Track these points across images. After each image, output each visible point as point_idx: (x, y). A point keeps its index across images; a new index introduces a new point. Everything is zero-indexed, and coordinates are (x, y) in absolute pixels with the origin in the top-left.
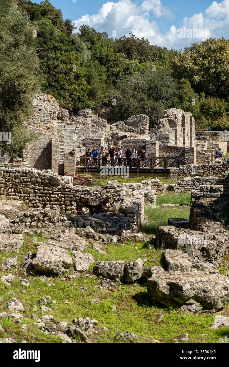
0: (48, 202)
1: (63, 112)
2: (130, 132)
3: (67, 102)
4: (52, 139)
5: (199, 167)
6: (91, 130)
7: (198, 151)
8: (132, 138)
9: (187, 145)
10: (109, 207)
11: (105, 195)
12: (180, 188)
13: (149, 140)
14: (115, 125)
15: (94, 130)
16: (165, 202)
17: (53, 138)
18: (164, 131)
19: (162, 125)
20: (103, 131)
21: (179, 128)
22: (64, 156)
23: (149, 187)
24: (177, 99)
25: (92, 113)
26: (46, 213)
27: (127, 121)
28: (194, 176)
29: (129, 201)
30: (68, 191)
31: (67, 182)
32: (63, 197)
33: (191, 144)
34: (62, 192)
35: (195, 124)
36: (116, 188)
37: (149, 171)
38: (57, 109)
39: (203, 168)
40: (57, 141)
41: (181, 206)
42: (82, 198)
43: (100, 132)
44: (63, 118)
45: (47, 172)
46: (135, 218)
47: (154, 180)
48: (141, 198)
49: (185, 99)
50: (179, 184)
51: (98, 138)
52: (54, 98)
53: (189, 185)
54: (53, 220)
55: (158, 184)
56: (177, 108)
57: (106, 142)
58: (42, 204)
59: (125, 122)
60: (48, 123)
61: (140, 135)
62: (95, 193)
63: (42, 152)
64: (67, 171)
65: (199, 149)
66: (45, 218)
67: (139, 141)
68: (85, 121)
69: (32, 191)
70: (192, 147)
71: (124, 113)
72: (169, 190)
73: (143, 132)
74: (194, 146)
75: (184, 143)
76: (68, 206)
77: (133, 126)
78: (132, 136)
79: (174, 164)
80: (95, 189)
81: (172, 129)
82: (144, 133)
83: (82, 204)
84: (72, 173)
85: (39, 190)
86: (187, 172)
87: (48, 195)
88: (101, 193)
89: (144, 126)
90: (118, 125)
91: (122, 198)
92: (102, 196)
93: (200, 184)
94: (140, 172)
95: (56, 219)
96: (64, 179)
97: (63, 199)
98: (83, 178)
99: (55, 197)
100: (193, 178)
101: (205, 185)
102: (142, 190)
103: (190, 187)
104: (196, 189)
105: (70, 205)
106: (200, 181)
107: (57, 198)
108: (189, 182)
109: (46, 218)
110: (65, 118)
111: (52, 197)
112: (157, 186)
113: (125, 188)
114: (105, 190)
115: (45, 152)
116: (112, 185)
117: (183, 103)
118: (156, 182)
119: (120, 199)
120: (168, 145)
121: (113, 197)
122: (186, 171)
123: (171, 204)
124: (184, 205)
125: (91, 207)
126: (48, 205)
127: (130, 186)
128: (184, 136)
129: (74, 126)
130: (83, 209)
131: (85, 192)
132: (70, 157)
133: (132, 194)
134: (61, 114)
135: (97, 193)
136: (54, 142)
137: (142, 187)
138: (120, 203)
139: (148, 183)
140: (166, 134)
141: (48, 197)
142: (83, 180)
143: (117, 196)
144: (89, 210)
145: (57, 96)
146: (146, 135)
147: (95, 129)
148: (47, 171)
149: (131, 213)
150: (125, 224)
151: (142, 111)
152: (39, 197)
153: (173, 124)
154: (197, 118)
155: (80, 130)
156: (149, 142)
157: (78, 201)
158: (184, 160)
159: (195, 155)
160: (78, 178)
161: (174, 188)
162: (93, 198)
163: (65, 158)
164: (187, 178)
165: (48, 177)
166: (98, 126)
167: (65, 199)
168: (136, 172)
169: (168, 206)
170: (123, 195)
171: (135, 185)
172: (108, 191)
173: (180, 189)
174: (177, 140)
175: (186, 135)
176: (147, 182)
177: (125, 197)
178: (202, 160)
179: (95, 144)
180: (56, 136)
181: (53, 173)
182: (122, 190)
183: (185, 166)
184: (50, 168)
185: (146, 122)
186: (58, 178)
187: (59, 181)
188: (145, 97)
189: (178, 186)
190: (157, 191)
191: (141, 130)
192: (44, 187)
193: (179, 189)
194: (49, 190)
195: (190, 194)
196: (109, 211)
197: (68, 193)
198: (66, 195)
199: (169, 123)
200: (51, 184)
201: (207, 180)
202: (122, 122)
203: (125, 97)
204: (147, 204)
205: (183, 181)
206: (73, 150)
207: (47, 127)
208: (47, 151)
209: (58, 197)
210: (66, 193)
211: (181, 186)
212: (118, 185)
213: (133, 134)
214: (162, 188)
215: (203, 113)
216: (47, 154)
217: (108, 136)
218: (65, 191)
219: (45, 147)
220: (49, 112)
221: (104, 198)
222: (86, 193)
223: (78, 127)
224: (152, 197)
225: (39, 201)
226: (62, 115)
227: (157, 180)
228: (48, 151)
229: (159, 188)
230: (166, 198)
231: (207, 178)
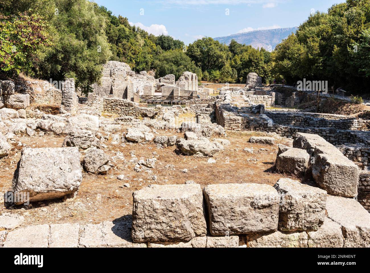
0: (127, 115)
1: (132, 72)
8: (167, 86)
9: (194, 90)
10: (158, 117)
11: (156, 111)
12: (190, 109)
13: (175, 87)
14: (158, 80)
17: (128, 85)
18: (183, 83)
19: (182, 79)
21: (190, 81)
23: (176, 109)
25: (147, 73)
27: (164, 77)
29: (167, 114)
30: (137, 109)
31: (136, 105)
34: (134, 110)
35: (198, 79)
36: (160, 108)
38: (130, 70)
42: (144, 113)
43: (151, 83)
48: (173, 113)
51: (150, 86)
56: (189, 71)
58: (125, 115)
60: (125, 78)
61: (171, 84)
62: (150, 110)
64: (135, 101)
65: (200, 92)
67: (170, 87)
68: (144, 77)
69: (120, 109)
74: (197, 90)
75: (192, 89)
76: (137, 117)
77: (167, 80)
81: (186, 82)
82: (173, 83)
83: (144, 116)
85: (123, 109)
87: (128, 111)
88: (153, 111)
89: (173, 80)
90: (160, 80)
91: (163, 113)
93: (200, 108)
101: (203, 108)
102: (173, 110)
103: (196, 109)
104: (198, 110)
106: (200, 106)
108: (195, 107)
110: (134, 75)
111: (130, 112)
115: (124, 91)
116: (158, 107)
118: (179, 107)
120: (184, 90)
122: (193, 102)
127: (167, 108)
128: (192, 85)
129: (138, 79)
136: (129, 87)
137: (172, 108)
138: (162, 115)
139: (175, 107)
142: (143, 105)
143: (161, 112)
148: (126, 100)
149: (168, 120)
151: (171, 73)
152: (123, 112)
153: (186, 78)
157: (142, 114)
158: (193, 97)
161: (188, 109)
162: (149, 113)
163: (134, 95)
164: (194, 105)
165: (127, 103)
166: (150, 80)
167: (136, 113)
171: (169, 108)
172: (157, 109)
174: (189, 87)
177: (165, 112)
179: (149, 88)
180: (130, 84)
181: (129, 101)
183: (193, 99)
184: (127, 98)
185: (174, 78)
186: (132, 103)
187: (133, 105)
190: (179, 111)
191: (171, 82)
192: (125, 107)
194: (128, 109)
195: (195, 112)
198: (136, 111)
200: (129, 106)
202: (162, 78)
205: (192, 106)
208: (126, 91)
209: (132, 112)
212: (162, 107)
213: (167, 84)
216: (126, 93)
217: (155, 85)
219: (124, 89)
220: (126, 72)
221: (155, 113)
222: (146, 111)
223: (140, 80)
224: (177, 113)
225: (123, 114)
226: (132, 74)
231: (203, 105)
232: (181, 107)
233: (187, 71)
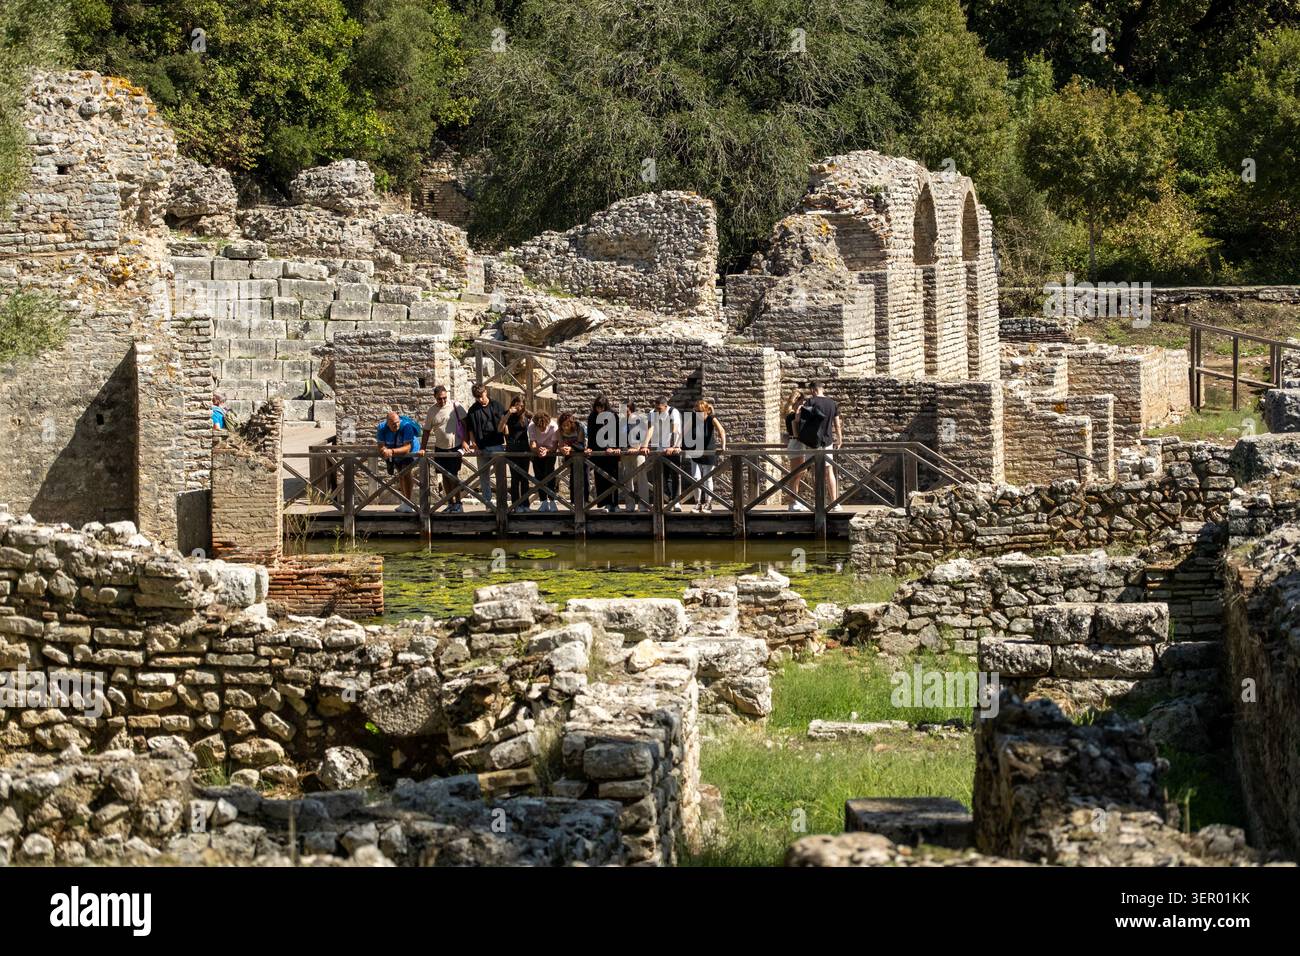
0: (120, 719)
1: (199, 182)
2: (609, 296)
3: (226, 124)
4: (139, 347)
5: (1023, 497)
6: (374, 287)
7: (1013, 406)
8: (619, 335)
9: (952, 369)
10: (491, 744)
11: (466, 667)
12: (911, 625)
13: (721, 343)
14: (515, 260)
15: (388, 287)
16: (825, 710)
17: (144, 339)
18: (810, 289)
19: (799, 252)
20: (445, 294)
21: (901, 270)
22: (215, 443)
23: (728, 622)
24: (885, 99)
25: (378, 186)
26: (110, 779)
27: (586, 233)
28: (992, 554)
29: (608, 705)
30: (241, 651)
31: (234, 595)
32: (209, 687)
33: (973, 364)
34: (202, 655)
35: (995, 247)
36: (526, 626)
37: (727, 529)
38: (165, 163)
39: (1045, 507)
40: (169, 358)
41: (920, 729)
42: (325, 689)
43: (425, 302)
44: (205, 221)
45: (114, 538)
46: (650, 803)
47: (753, 581)
48: (682, 687)
49: (929, 95)
50: (907, 603)
51: (413, 337)
52: (145, 99)
53: (964, 604)
54: (155, 819)
55: (783, 601)
56: (883, 153)
57: (462, 359)
58: (85, 730)
59: (573, 240)
60: (110, 251)
61: (667, 313)
62: (401, 657)
63: (82, 423)
64: (229, 536)
65: (1021, 394)
66: (102, 811)
67: (662, 348)
68: (337, 233)
69: (24, 650)
70: (981, 379)
71: (570, 184)
72: (845, 637)
73: (682, 300)
74: (989, 374)
75: (930, 357)
76: (242, 739)
77: (622, 260)
78: (617, 323)
79: (872, 484)
80: (401, 636)
81: (856, 275)
82: (692, 300)
83: (324, 727)
84: (261, 547)
85: (67, 645)
86: (954, 528)
87: (122, 676)
88: (437, 662)
89: (689, 263)
90: (535, 260)
91: (565, 687)
92: (444, 679)
93: (1031, 602)
94: (671, 537)
95: (172, 817)
96: (214, 576)
97: (212, 699)
98: (330, 575)
99: (162, 687)
100: (989, 566)
101: (1061, 605)
102: (684, 640)
103: (974, 616)
104: (1008, 632)
105: (252, 734)
106: (1033, 579)
107: (175, 691)
108: (965, 590)
109: (111, 810)
110: (217, 218)
111: (145, 688)
112: (772, 613)
113: (583, 629)
114: (462, 641)
115: (100, 420)
116: (502, 608)
117: (920, 120)
118: (770, 593)
119: (553, 696)
120: (834, 374)
121: (510, 682)
122: (947, 524)
123: (858, 720)
124: (938, 728)
125: (380, 747)
126: (124, 734)
127: (611, 617)
128: (929, 316)
129: (269, 267)
130: (334, 755)
131: (345, 657)
132: (245, 450)
133: (627, 660)
134: (192, 194)
135: (415, 657)
136: (149, 364)
137: (684, 620)
138: (552, 717)
139: (722, 595)
140: (824, 304)
141: (121, 685)
142: (331, 585)
143: (536, 674)
144: (366, 761)
145: (167, 87)
146: (702, 313)
147: (397, 281)
148: (111, 531)
149: (625, 778)
150: (589, 837)
151: (673, 171)
153: (860, 243)
154: (1006, 211)
155: (305, 287)
156: (719, 354)
157: (302, 708)
158: (935, 461)
159: (997, 426)
160: (300, 576)
161: (875, 624)
162: (388, 692)
163: (221, 458)
164: (954, 568)
165: (116, 570)
166: (412, 266)
167: (222, 696)
168: (649, 537)
169: (840, 733)
170: (574, 670)
171: (641, 612)
172: (482, 645)
173: (915, 632)
174: (891, 344)
175: (941, 311)
176: (715, 591)
177: (581, 680)
178: (1040, 459)
179: (399, 372)
180: (164, 326)
181: (146, 543)
182: (565, 638)
183: (940, 492)
184: (130, 513)
185: (703, 239)
186: (181, 571)
187: (186, 593)
188: (690, 84)
189: (898, 616)
190: (773, 647)
191: (670, 286)
192: (93, 626)
193: (905, 630)
194: (129, 648)
195: (974, 659)
196: (488, 765)
197: (238, 660)
198: (228, 676)
199: (839, 242)
200: (136, 609)
201: (1071, 575)
202: (555, 239)
203: (573, 89)
204: (715, 725)
205: (928, 582)
206: (264, 410)
207: (105, 271)
208: (107, 414)
209: (181, 689)
210: (229, 661)
211: (921, 610)
212: (544, 608)
213: (623, 311)
214: (803, 624)
215: (1043, 180)
216: (110, 437)
217: (475, 322)
218: (222, 652)
219: (95, 392)
220: (118, 185)
221: (456, 691)
222: (349, 663)
223: (291, 271)
224: (748, 679)
225: (69, 710)
226: (196, 199)
227: (776, 579)
228: (115, 418)
229: (789, 629)
230: (829, 685)
231: (1074, 561)
232: (793, 594)
233: (865, 146)
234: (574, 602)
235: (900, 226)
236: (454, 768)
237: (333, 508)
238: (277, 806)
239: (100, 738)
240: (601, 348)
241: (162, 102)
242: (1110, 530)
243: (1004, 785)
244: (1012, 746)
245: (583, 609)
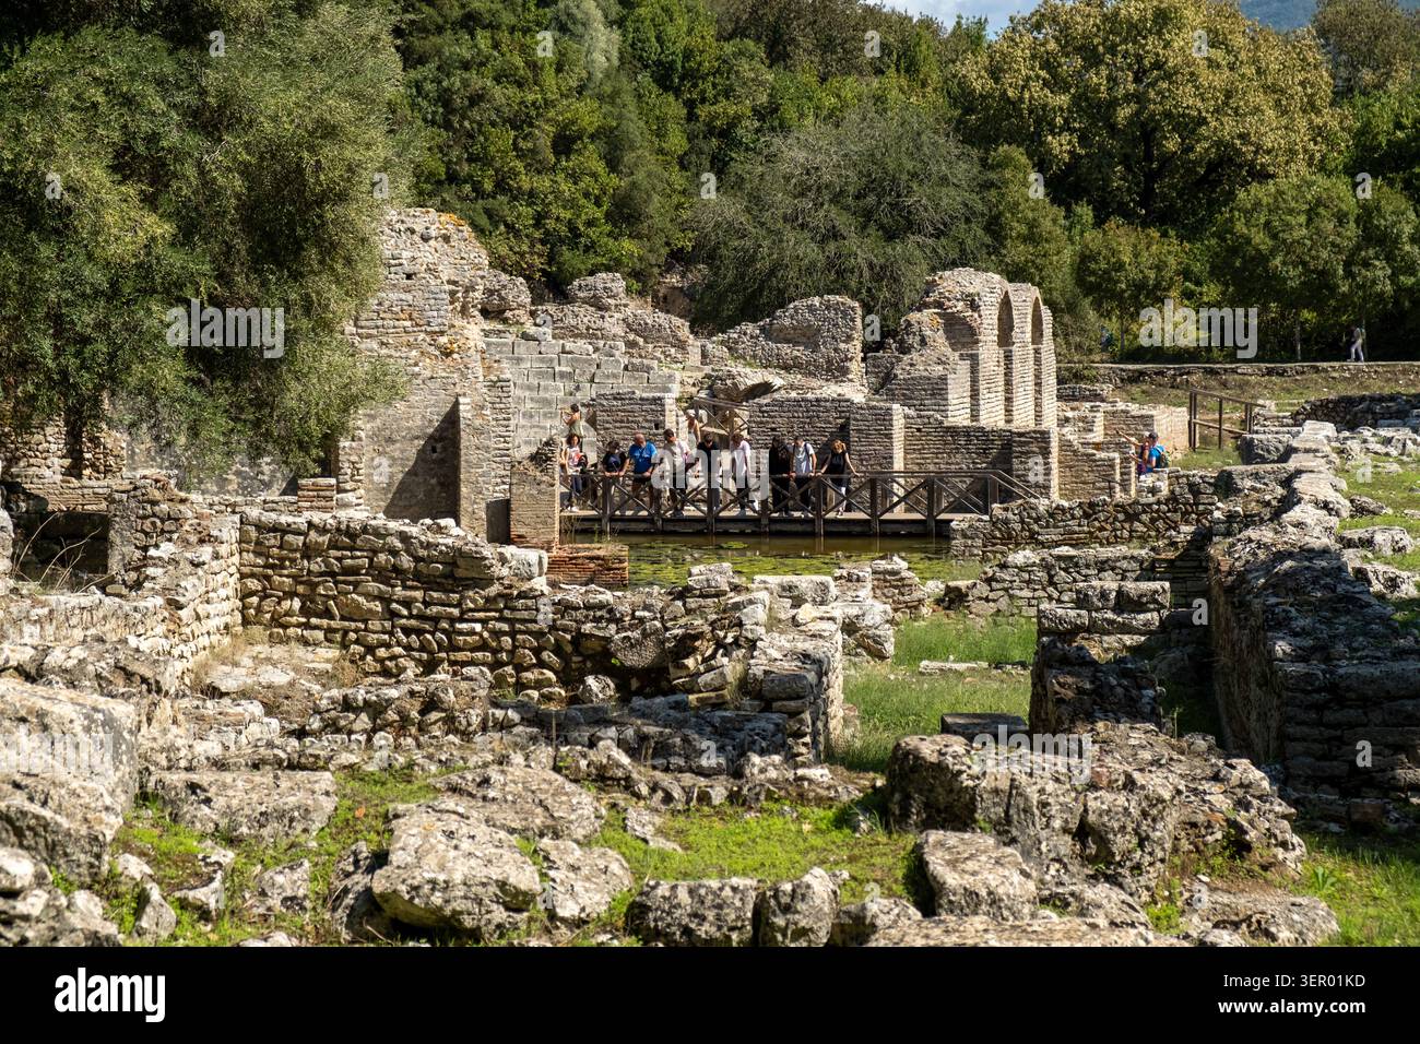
0: (444, 655)
1: (504, 287)
2: (787, 368)
3: (525, 248)
4: (461, 400)
5: (1071, 509)
6: (625, 360)
7: (1065, 445)
8: (793, 394)
9: (1023, 420)
10: (699, 674)
11: (682, 621)
12: (992, 595)
13: (864, 400)
14: (722, 343)
15: (634, 360)
16: (931, 654)
17: (464, 394)
18: (926, 363)
19: (918, 338)
20: (674, 366)
21: (989, 351)
22: (513, 466)
23: (865, 592)
24: (980, 232)
25: (628, 290)
26: (433, 694)
27: (771, 324)
28: (1049, 548)
29: (780, 648)
30: (527, 608)
31: (524, 570)
32: (505, 633)
33: (1038, 416)
34: (501, 611)
35: (1055, 335)
36: (724, 593)
37: (866, 529)
38: (481, 273)
39: (1086, 516)
40: (482, 408)
41: (996, 668)
42: (585, 635)
43: (660, 371)
44: (508, 314)
45: (440, 530)
46: (807, 716)
47: (883, 565)
48: (831, 636)
49: (1011, 229)
50: (989, 581)
51: (651, 395)
52: (467, 229)
53: (1029, 582)
54: (464, 722)
55: (903, 579)
56: (977, 269)
57: (685, 410)
58: (419, 662)
59: (763, 329)
60: (442, 333)
61: (827, 380)
62: (637, 613)
63: (421, 452)
64: (522, 531)
65: (1071, 438)
66: (427, 717)
67: (823, 404)
68: (600, 323)
69: (377, 606)
70: (1043, 427)
71: (761, 289)
72: (946, 604)
73: (838, 371)
74: (1050, 423)
75: (1008, 411)
76: (527, 669)
77: (796, 343)
78: (792, 387)
79: (966, 499)
80: (637, 599)
81: (957, 354)
82: (845, 371)
83: (584, 662)
84: (544, 538)
85: (407, 603)
86: (1023, 529)
87: (445, 625)
88: (662, 617)
89: (842, 346)
90: (736, 342)
91: (750, 636)
92: (667, 629)
93: (1075, 581)
94: (828, 535)
95: (475, 721)
96: (508, 556)
97: (507, 641)
98: (591, 558)
99: (472, 633)
100: (1046, 556)
101: (1095, 583)
102: (834, 604)
103: (1035, 590)
104: (1059, 601)
105: (534, 666)
106: (1076, 565)
107: (481, 636)
108: (1029, 572)
109: (434, 716)
110: (517, 312)
111: (461, 633)
112: (895, 587)
113: (763, 595)
114: (679, 603)
115: (434, 450)
116: (708, 580)
117: (1005, 247)
118: (894, 573)
119: (742, 641)
120: (942, 422)
121: (712, 631)
122: (1018, 527)
123: (954, 661)
124: (1009, 667)
125: (622, 676)
126: (446, 664)
127: (784, 589)
128: (1008, 383)
129: (552, 346)
130: (590, 680)
131: (599, 613)
132: (534, 472)
133: (794, 618)
134: (499, 295)
135: (646, 614)
136: (468, 411)
137: (834, 591)
138: (741, 656)
139: (861, 574)
140: (935, 374)
141: (444, 631)
142: (592, 565)
143: (731, 627)
144: (612, 685)
145: (484, 221)
146: (851, 381)
147: (641, 356)
148: (438, 525)
149: (790, 698)
150: (764, 739)
151: (832, 282)
152: (407, 631)
153: (961, 333)
154: (1062, 310)
155: (577, 360)
156: (862, 408)
157: (569, 649)
158: (1011, 483)
159: (1054, 459)
160: (571, 559)
161: (967, 595)
162: (628, 638)
163: (517, 476)
164: (1021, 557)
165: (441, 552)
166: (651, 346)
167: (514, 639)
168: (813, 535)
169: (941, 670)
170: (757, 624)
171: (804, 585)
172: (693, 606)
173: (994, 601)
174: (981, 402)
175: (1016, 380)
176: (856, 571)
177: (761, 630)
178: (1084, 483)
179: (641, 419)
180: (479, 386)
181: (462, 533)
182: (751, 602)
183: (1013, 505)
184: (454, 514)
185: (852, 329)
186: (486, 553)
187: (489, 568)
188: (843, 221)
189: (983, 589)
190: (896, 610)
191: (829, 362)
192: (425, 590)
193: (987, 600)
194: (449, 606)
195: (1035, 620)
196: (696, 689)
197: (525, 615)
198: (518, 626)
199: (946, 332)
200: (455, 579)
201: (1103, 563)
202: (750, 328)
203: (763, 224)
204: (855, 664)
205: (1003, 566)
206: (547, 444)
207: (438, 347)
208: (439, 446)
209: (486, 634)
210: (518, 615)
211: (998, 586)
212: (736, 580)
213: (797, 378)
214: (917, 595)
215: (1088, 289)
216: (442, 461)
217: (694, 385)
218: (514, 609)
219: (430, 431)
220: (448, 287)
221: (675, 638)
222: (601, 617)
223: (567, 349)
224: (878, 632)
225: (408, 648)
226: (502, 298)
227: (899, 563)
228: (444, 449)
229: (907, 598)
230: (933, 638)
231: (1106, 552)
232: (911, 574)
233: (964, 265)
234: (758, 578)
235: (988, 320)
236: (673, 690)
237: (594, 513)
238: (548, 715)
239: (430, 667)
240: (781, 404)
241: (479, 230)
242: (1131, 531)
243: (1050, 705)
244: (1055, 677)
245: (765, 582)
